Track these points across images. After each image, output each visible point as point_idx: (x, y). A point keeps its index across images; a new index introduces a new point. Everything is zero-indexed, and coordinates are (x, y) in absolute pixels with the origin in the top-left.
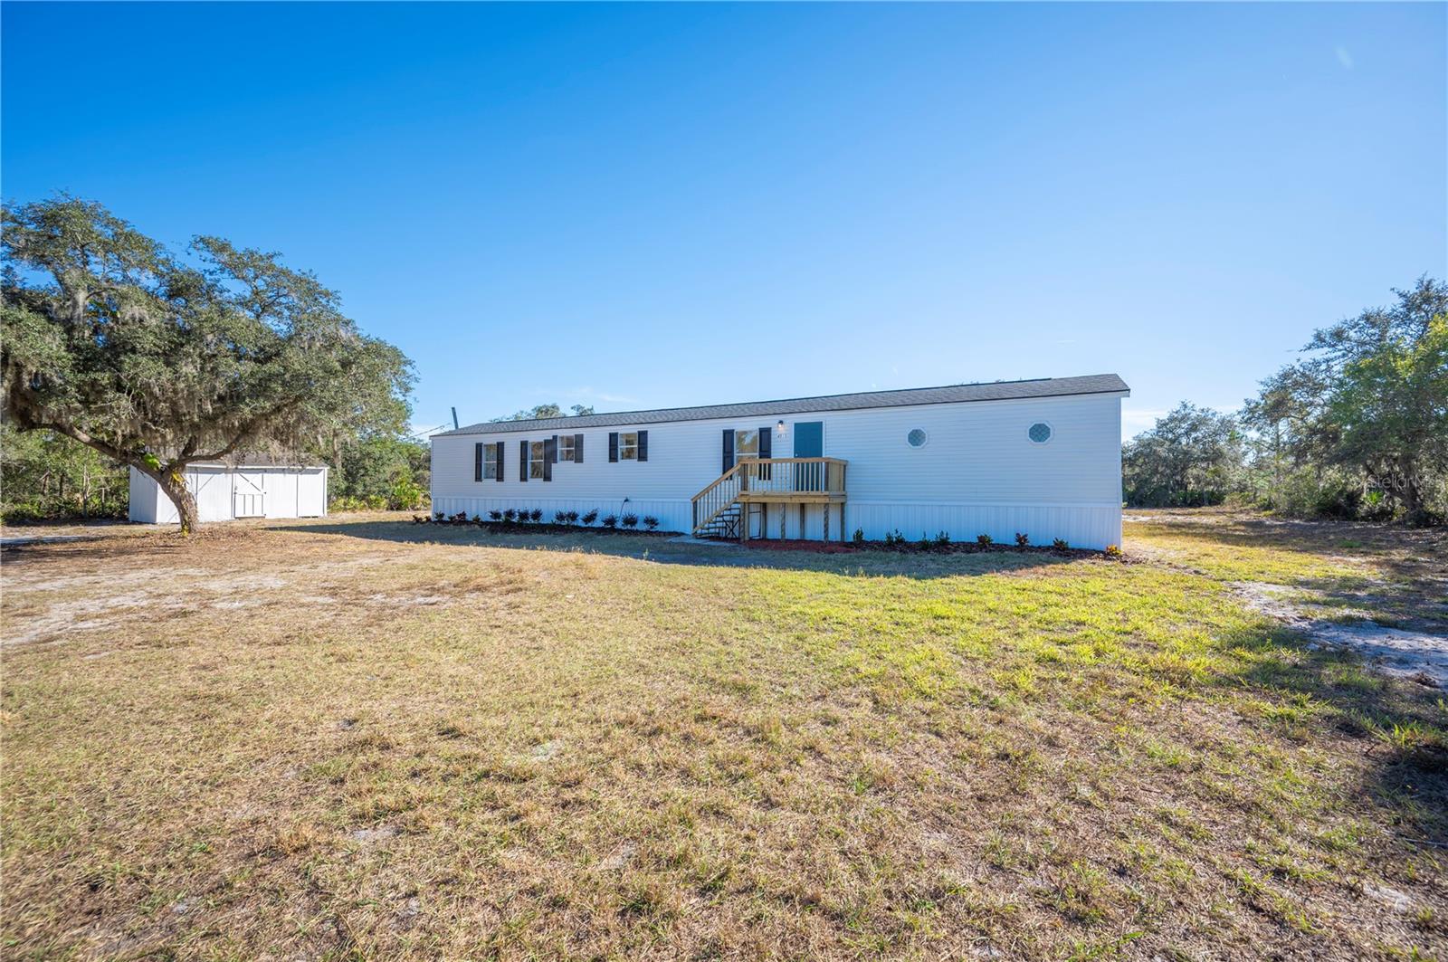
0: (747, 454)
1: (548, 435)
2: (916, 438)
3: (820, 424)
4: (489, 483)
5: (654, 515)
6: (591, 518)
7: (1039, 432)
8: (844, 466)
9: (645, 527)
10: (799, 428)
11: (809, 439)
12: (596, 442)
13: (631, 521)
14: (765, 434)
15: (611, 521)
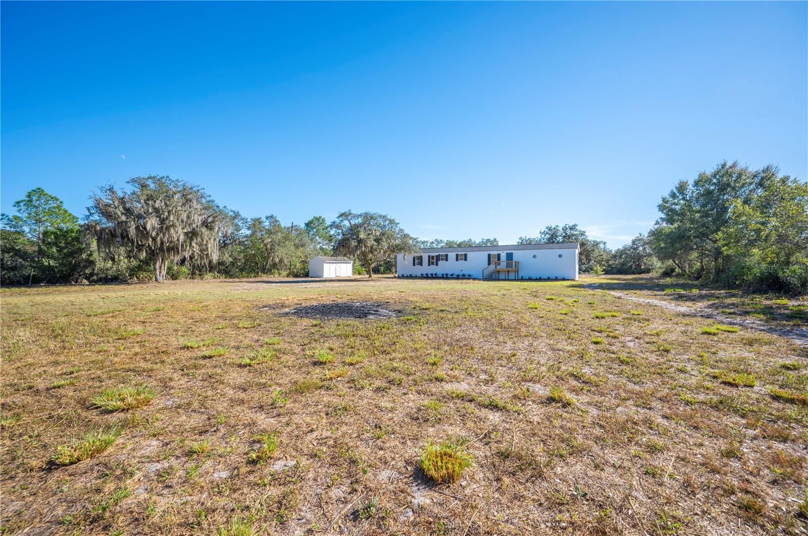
0: (493, 260)
1: (437, 254)
2: (534, 256)
3: (512, 253)
4: (418, 267)
5: (470, 274)
6: (452, 275)
7: (560, 256)
8: (518, 262)
9: (468, 277)
10: (507, 254)
11: (510, 257)
12: (452, 256)
13: (464, 275)
14: (499, 255)
15: (458, 276)
